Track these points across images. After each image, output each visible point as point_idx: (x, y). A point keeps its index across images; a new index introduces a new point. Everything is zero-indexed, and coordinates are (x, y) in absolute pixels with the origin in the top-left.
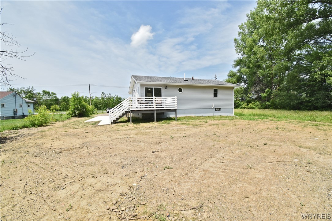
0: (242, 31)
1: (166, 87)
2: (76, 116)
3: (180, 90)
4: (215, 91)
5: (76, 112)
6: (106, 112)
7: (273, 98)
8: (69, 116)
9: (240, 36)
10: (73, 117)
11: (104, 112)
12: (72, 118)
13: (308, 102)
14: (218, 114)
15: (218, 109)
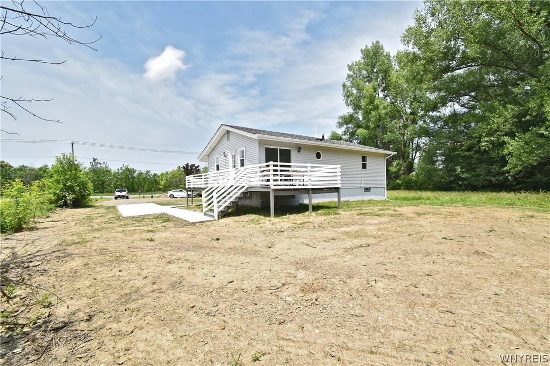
0: (351, 73)
1: (299, 148)
2: (66, 205)
3: (318, 156)
4: (364, 159)
5: (66, 197)
6: (114, 197)
7: (403, 174)
8: (50, 206)
9: (349, 80)
10: (59, 207)
11: (104, 197)
12: (58, 209)
13: (464, 179)
14: (367, 197)
15: (367, 190)
